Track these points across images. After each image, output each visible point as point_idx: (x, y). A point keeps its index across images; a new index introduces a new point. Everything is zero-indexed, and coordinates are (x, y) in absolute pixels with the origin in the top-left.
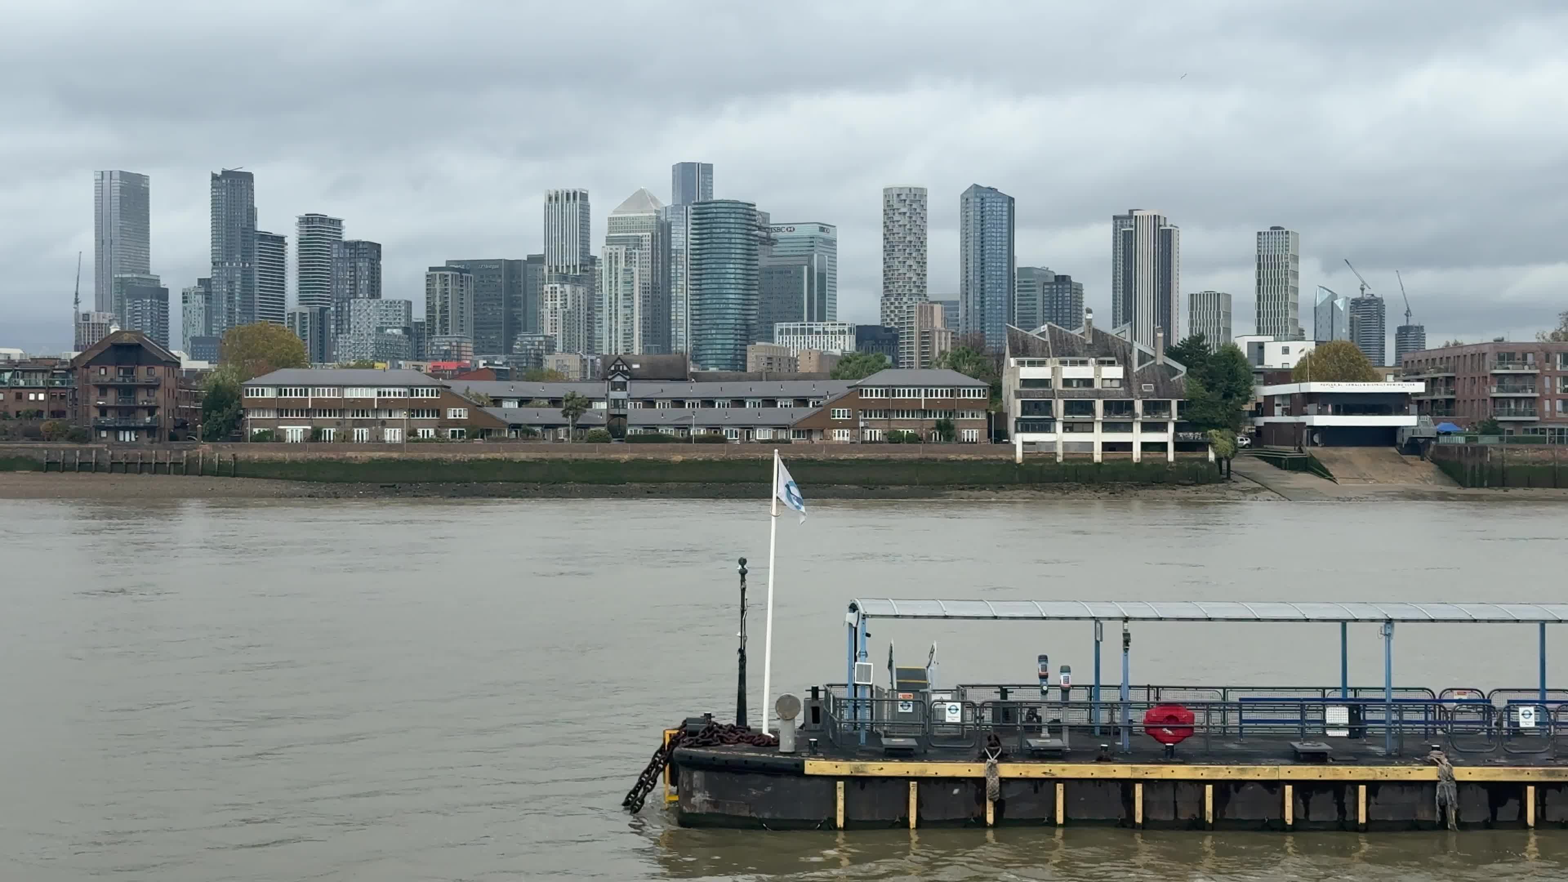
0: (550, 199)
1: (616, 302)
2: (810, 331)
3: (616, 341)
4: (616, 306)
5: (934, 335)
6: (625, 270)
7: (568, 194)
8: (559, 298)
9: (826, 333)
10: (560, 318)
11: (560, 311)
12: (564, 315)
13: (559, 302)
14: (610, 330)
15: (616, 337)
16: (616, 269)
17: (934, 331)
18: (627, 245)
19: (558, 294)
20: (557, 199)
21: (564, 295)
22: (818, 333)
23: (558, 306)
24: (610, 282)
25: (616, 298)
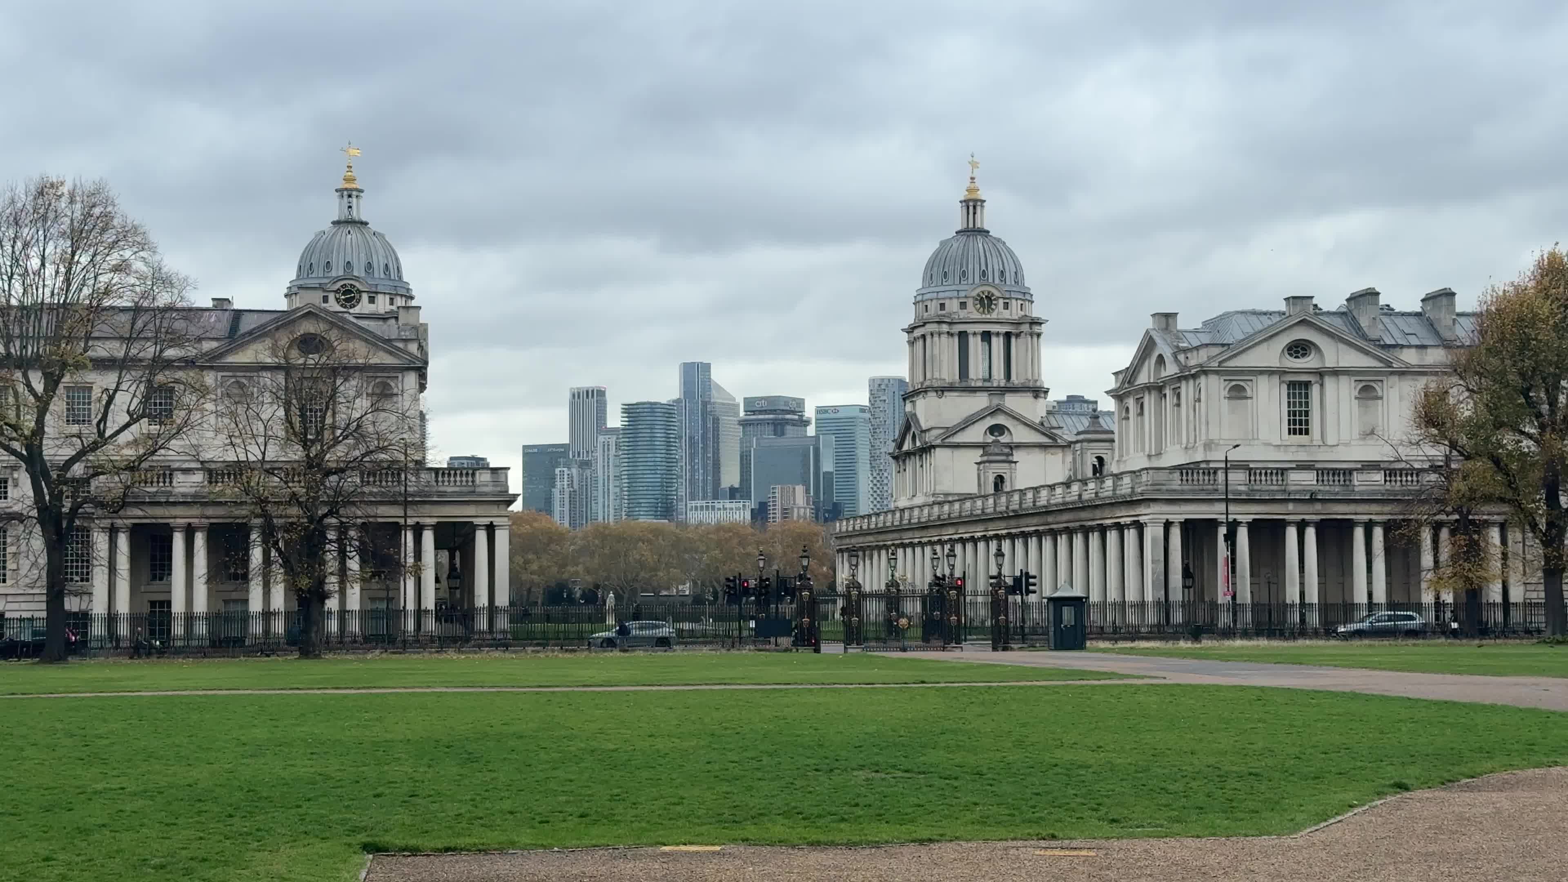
0: (574, 396)
1: (608, 482)
2: (713, 508)
3: (608, 515)
4: (608, 486)
5: (793, 511)
6: (616, 456)
7: (587, 392)
8: (566, 480)
9: (725, 509)
10: (567, 496)
11: (567, 490)
12: (570, 494)
13: (566, 483)
14: (604, 506)
15: (609, 511)
16: (608, 455)
17: (792, 508)
18: (618, 435)
19: (566, 476)
20: (579, 397)
21: (570, 477)
22: (719, 509)
23: (565, 487)
24: (604, 466)
25: (609, 479)
